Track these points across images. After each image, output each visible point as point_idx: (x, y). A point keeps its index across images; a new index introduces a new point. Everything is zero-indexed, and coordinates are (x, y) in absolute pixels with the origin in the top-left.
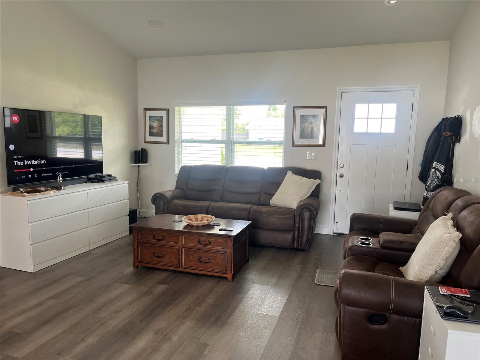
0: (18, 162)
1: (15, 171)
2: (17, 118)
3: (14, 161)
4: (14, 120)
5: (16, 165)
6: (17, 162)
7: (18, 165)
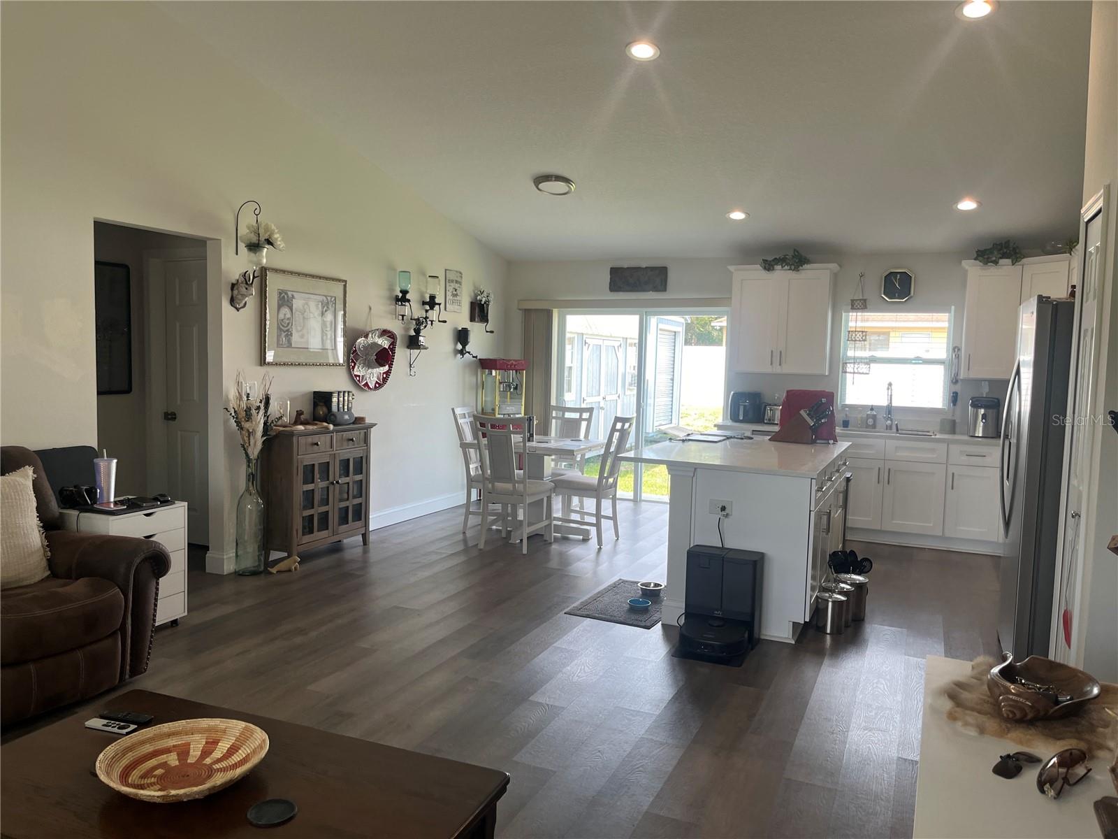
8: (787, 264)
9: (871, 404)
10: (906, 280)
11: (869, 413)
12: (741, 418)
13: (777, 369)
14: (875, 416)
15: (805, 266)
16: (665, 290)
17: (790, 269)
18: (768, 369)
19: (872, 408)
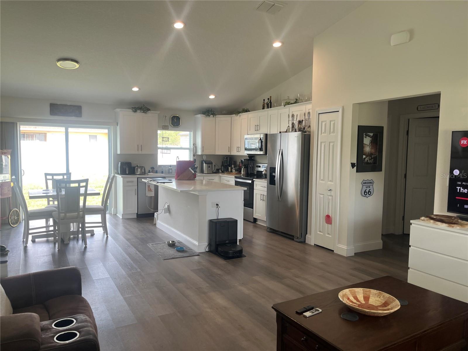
0: (462, 189)
1: (457, 198)
2: (466, 141)
3: (457, 187)
4: (463, 143)
5: (458, 191)
6: (460, 189)
7: (461, 192)
8: (142, 110)
9: (170, 165)
10: (178, 118)
11: (170, 168)
12: (127, 173)
13: (140, 152)
14: (172, 169)
15: (149, 112)
16: (81, 116)
17: (143, 112)
18: (137, 153)
19: (170, 166)
